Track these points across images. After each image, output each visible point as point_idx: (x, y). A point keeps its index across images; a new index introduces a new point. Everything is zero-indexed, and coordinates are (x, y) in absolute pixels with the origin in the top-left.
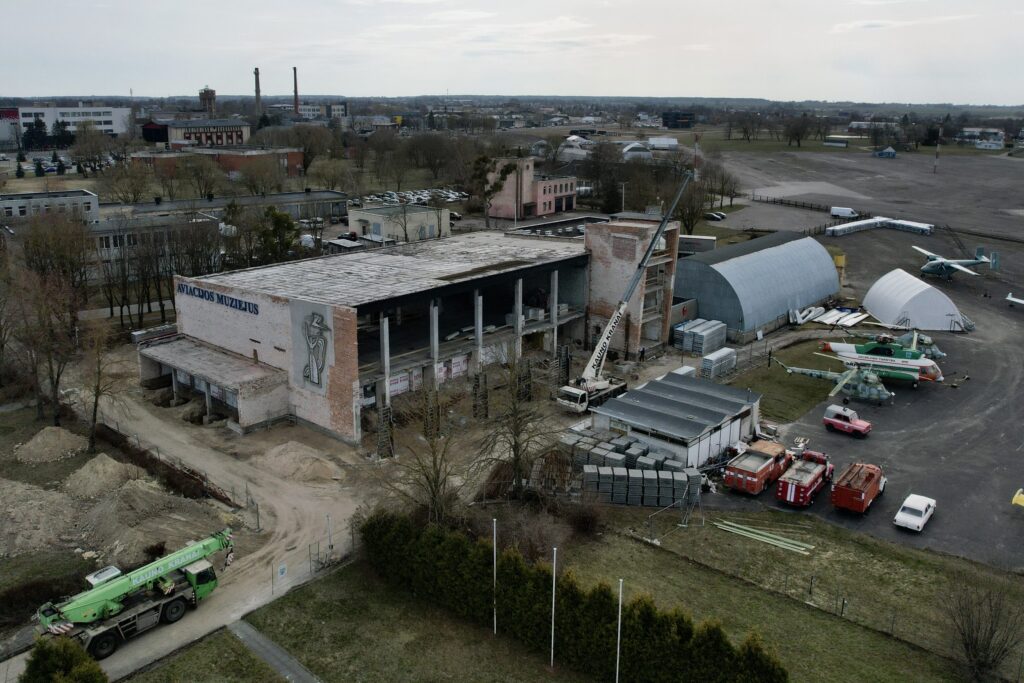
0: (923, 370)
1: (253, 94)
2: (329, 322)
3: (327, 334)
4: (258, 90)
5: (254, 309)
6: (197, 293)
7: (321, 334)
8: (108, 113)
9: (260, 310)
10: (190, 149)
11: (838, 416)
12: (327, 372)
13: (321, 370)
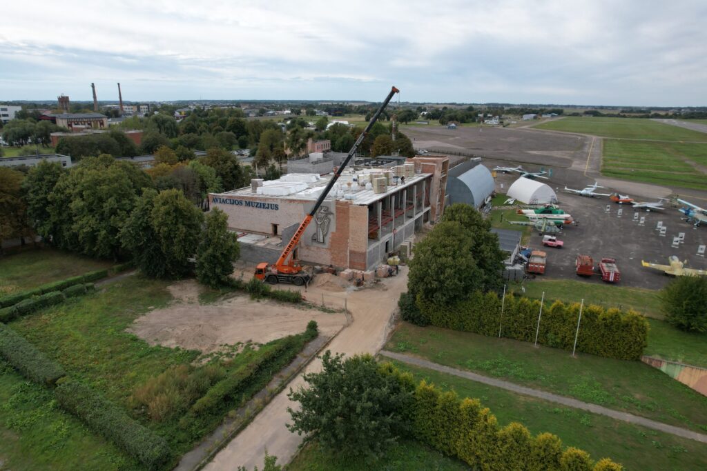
0: (566, 219)
1: (92, 99)
2: (333, 210)
3: (331, 217)
4: (95, 97)
5: (276, 207)
6: (228, 201)
7: (326, 217)
8: (6, 110)
9: (279, 207)
10: (86, 130)
11: (550, 240)
12: (329, 236)
13: (324, 236)
